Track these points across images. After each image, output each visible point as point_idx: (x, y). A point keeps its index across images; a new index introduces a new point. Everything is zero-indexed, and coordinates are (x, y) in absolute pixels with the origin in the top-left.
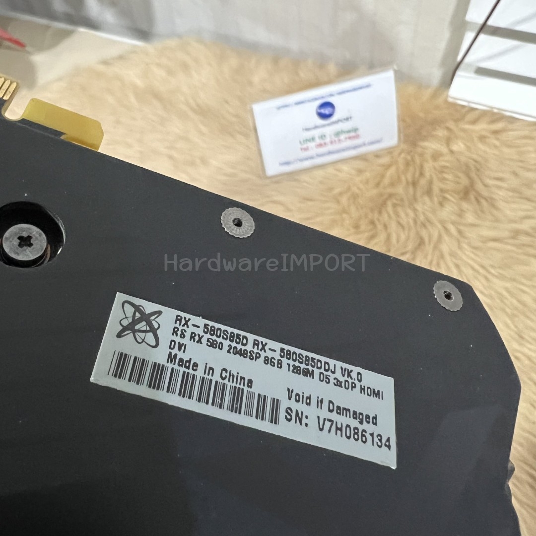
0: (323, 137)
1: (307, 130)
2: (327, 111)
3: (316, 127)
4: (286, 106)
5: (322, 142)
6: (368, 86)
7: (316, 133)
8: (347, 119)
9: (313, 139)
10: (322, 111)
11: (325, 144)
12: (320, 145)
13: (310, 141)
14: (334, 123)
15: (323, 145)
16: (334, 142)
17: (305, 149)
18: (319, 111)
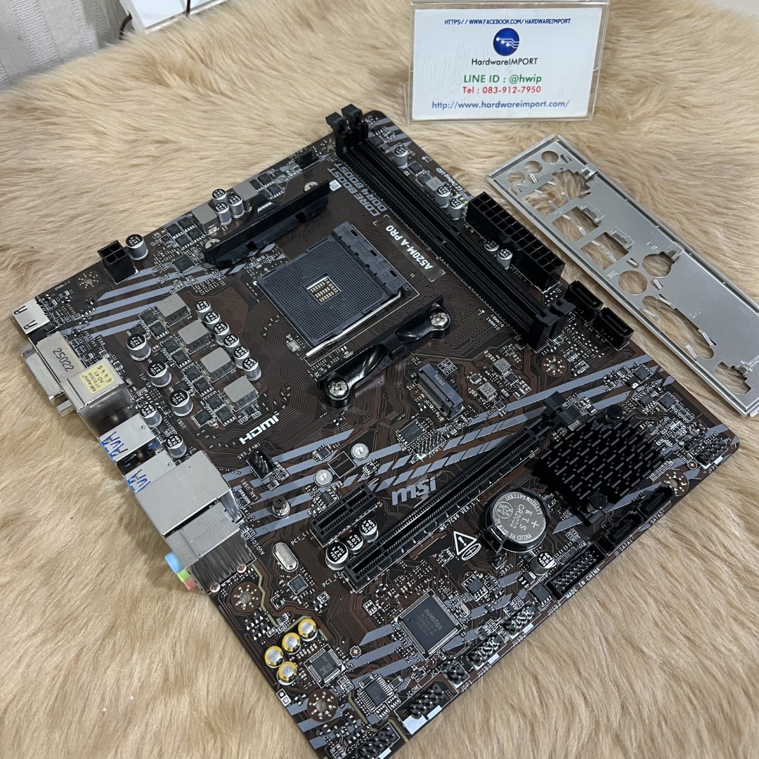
0: (494, 78)
3: (489, 62)
4: (458, 22)
5: (493, 85)
7: (488, 70)
9: (481, 79)
10: (503, 42)
11: (496, 89)
13: (478, 81)
14: (514, 62)
15: (494, 90)
16: (508, 89)
17: (469, 91)
18: (498, 39)
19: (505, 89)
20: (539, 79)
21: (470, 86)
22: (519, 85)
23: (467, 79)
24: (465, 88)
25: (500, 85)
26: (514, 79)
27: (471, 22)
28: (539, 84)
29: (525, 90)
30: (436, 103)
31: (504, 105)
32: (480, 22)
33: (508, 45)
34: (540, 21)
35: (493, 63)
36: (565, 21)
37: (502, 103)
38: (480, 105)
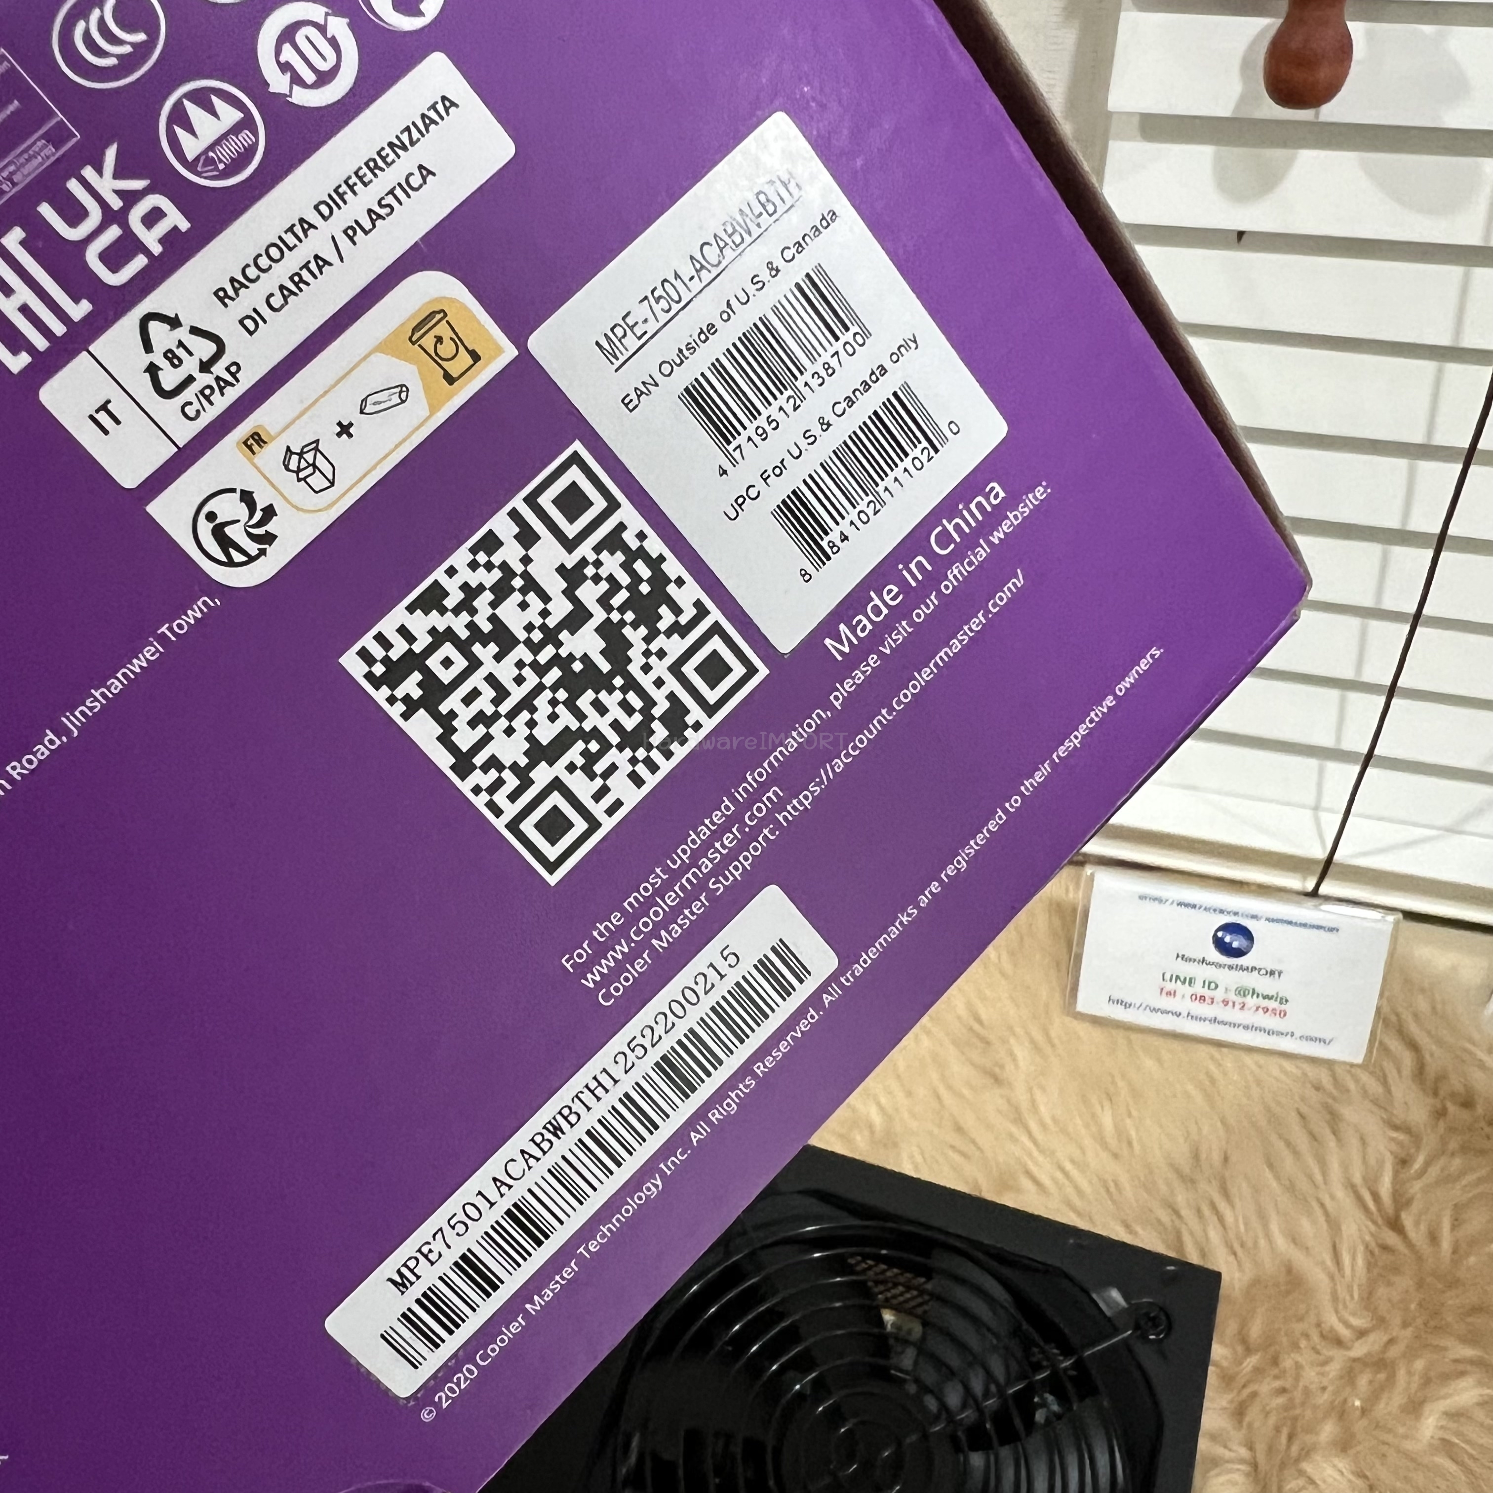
0: (1211, 984)
1: (1184, 958)
2: (1235, 942)
3: (1204, 962)
4: (1159, 900)
5: (1207, 993)
7: (1201, 972)
8: (1272, 973)
9: (1191, 982)
10: (1228, 939)
11: (1213, 999)
12: (1203, 998)
13: (1184, 982)
14: (1242, 968)
15: (1208, 1000)
16: (1231, 1004)
17: (1169, 994)
18: (1220, 934)
19: (1226, 1003)
20: (1284, 1001)
21: (1170, 986)
22: (1251, 1001)
23: (1167, 977)
24: (1162, 989)
25: (1219, 994)
26: (1242, 992)
27: (1180, 904)
28: (1283, 1007)
29: (1260, 1010)
30: (1115, 997)
31: (1224, 1023)
32: (1194, 906)
33: (1235, 945)
34: (1290, 923)
35: (1209, 964)
36: (1331, 930)
37: (1219, 1018)
38: (1185, 1014)
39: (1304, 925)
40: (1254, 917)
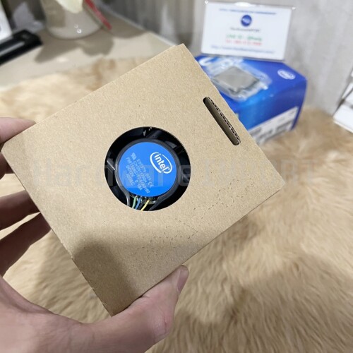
0: (240, 37)
1: (233, 29)
2: (246, 21)
3: (238, 29)
4: (225, 10)
5: (239, 40)
6: (274, 14)
7: (237, 33)
8: (257, 31)
9: (234, 37)
11: (240, 42)
12: (237, 42)
14: (250, 30)
17: (228, 42)
19: (245, 43)
20: (260, 39)
21: (229, 39)
22: (252, 41)
26: (250, 38)
27: (231, 11)
32: (235, 11)
34: (262, 13)
39: (266, 13)
40: (252, 12)
